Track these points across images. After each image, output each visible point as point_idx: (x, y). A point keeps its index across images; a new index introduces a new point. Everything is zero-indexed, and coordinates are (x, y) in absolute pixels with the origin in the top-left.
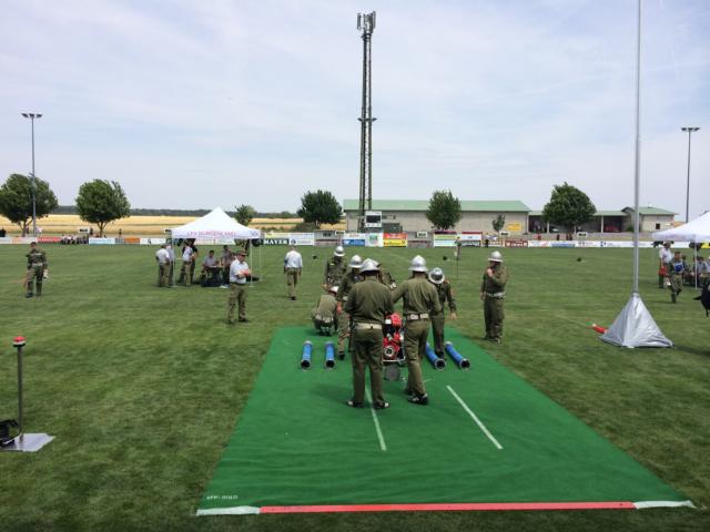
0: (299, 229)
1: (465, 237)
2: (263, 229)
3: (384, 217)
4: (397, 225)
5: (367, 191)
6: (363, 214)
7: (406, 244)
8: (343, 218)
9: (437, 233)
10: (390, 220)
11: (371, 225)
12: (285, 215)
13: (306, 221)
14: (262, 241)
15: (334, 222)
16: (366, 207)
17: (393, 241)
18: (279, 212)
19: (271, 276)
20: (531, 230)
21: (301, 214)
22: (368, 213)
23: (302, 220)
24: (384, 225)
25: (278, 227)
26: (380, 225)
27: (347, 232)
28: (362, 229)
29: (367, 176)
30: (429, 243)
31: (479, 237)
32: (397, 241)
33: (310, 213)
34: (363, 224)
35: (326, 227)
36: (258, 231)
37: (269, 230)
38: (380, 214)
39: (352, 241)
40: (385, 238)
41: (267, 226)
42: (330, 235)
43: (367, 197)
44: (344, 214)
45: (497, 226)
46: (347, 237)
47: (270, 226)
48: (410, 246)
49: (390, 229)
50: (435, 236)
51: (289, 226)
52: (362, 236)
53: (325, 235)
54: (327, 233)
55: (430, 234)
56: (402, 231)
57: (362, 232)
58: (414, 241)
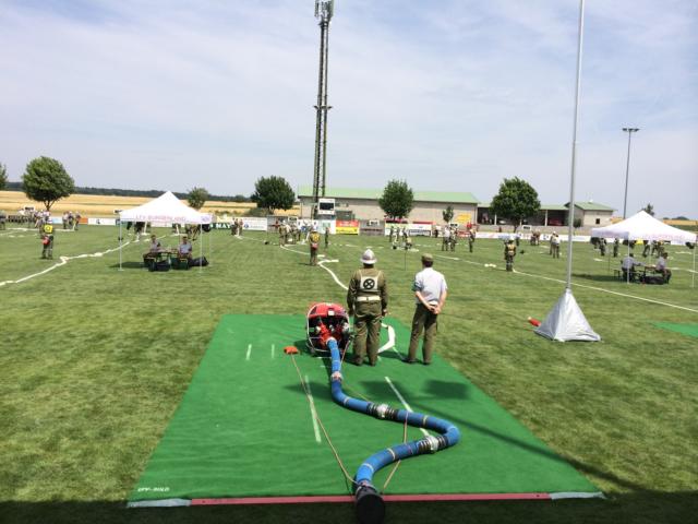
0: (252, 213)
1: (416, 227)
2: (217, 212)
3: (337, 205)
4: (350, 212)
5: (321, 178)
6: (317, 201)
7: (358, 232)
8: (297, 203)
9: (388, 222)
10: (342, 208)
11: (324, 212)
12: (239, 199)
13: (259, 206)
14: (214, 225)
15: (286, 208)
16: (320, 194)
17: (345, 229)
19: (220, 261)
20: (479, 221)
21: (254, 199)
22: (321, 201)
23: (255, 205)
24: (337, 212)
25: (232, 210)
26: (333, 213)
28: (316, 216)
29: (321, 164)
30: (381, 231)
31: (428, 227)
32: (349, 228)
33: (263, 199)
34: (316, 211)
35: (279, 212)
36: (211, 215)
38: (333, 201)
40: (337, 225)
41: (220, 210)
43: (320, 184)
44: (298, 200)
45: (447, 217)
47: (223, 210)
48: (362, 234)
49: (343, 217)
50: (387, 225)
51: (243, 211)
53: (277, 220)
55: (382, 222)
56: (354, 220)
57: (315, 219)
58: (366, 230)
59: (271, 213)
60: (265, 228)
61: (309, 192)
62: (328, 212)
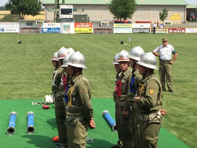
7: (92, 31)
11: (64, 16)
16: (60, 2)
17: (82, 29)
22: (62, 7)
24: (75, 16)
26: (72, 17)
28: (58, 20)
30: (110, 30)
31: (148, 26)
32: (85, 29)
35: (29, 18)
38: (72, 7)
39: (50, 29)
42: (32, 24)
48: (95, 33)
49: (80, 20)
50: (115, 25)
53: (28, 24)
55: (111, 23)
56: (89, 21)
57: (57, 22)
58: (98, 29)
59: (22, 19)
60: (18, 31)
62: (68, 16)
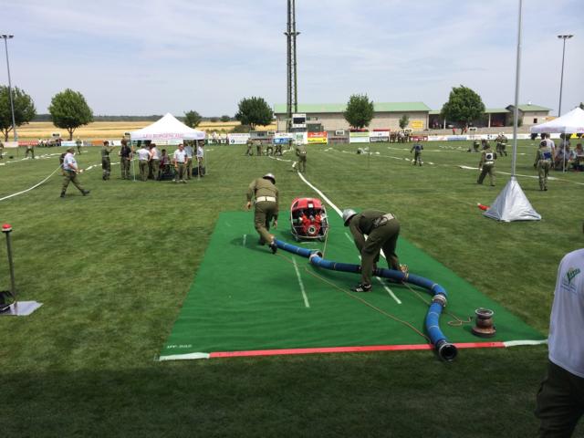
0: (237, 130)
1: (376, 134)
2: (208, 131)
3: (308, 119)
4: (319, 125)
5: (293, 96)
6: (291, 116)
7: (327, 141)
8: (275, 120)
9: (352, 131)
10: (313, 121)
11: (297, 126)
12: (225, 119)
13: (243, 123)
14: (207, 141)
15: (265, 124)
16: (293, 110)
17: (316, 139)
18: (220, 116)
19: (214, 170)
20: (431, 126)
21: (238, 117)
22: (294, 116)
23: (239, 123)
24: (308, 125)
25: (220, 129)
26: (305, 126)
27: (278, 132)
28: (290, 130)
29: (293, 83)
30: (346, 140)
31: (387, 134)
32: (319, 138)
33: (246, 117)
34: (290, 125)
35: (260, 128)
36: (204, 133)
37: (212, 132)
38: (305, 116)
39: (281, 139)
40: (309, 136)
41: (210, 129)
42: (263, 135)
43: (293, 102)
44: (275, 117)
45: (402, 125)
46: (277, 136)
47: (213, 129)
48: (330, 143)
49: (313, 129)
50: (351, 134)
51: (229, 128)
52: (290, 135)
53: (259, 135)
54: (261, 133)
55: (347, 132)
56: (323, 131)
57: (290, 132)
58: (333, 139)
59: (253, 129)
61: (284, 110)
62: (301, 126)
